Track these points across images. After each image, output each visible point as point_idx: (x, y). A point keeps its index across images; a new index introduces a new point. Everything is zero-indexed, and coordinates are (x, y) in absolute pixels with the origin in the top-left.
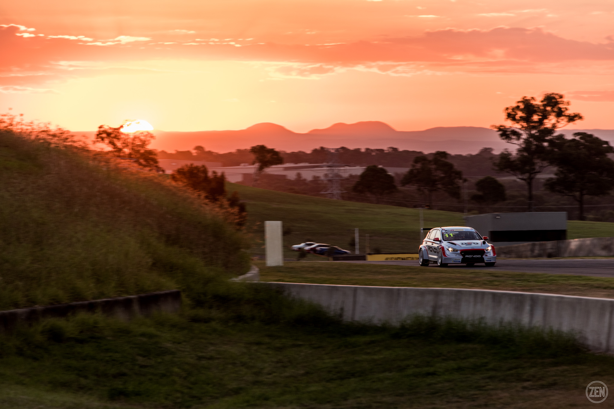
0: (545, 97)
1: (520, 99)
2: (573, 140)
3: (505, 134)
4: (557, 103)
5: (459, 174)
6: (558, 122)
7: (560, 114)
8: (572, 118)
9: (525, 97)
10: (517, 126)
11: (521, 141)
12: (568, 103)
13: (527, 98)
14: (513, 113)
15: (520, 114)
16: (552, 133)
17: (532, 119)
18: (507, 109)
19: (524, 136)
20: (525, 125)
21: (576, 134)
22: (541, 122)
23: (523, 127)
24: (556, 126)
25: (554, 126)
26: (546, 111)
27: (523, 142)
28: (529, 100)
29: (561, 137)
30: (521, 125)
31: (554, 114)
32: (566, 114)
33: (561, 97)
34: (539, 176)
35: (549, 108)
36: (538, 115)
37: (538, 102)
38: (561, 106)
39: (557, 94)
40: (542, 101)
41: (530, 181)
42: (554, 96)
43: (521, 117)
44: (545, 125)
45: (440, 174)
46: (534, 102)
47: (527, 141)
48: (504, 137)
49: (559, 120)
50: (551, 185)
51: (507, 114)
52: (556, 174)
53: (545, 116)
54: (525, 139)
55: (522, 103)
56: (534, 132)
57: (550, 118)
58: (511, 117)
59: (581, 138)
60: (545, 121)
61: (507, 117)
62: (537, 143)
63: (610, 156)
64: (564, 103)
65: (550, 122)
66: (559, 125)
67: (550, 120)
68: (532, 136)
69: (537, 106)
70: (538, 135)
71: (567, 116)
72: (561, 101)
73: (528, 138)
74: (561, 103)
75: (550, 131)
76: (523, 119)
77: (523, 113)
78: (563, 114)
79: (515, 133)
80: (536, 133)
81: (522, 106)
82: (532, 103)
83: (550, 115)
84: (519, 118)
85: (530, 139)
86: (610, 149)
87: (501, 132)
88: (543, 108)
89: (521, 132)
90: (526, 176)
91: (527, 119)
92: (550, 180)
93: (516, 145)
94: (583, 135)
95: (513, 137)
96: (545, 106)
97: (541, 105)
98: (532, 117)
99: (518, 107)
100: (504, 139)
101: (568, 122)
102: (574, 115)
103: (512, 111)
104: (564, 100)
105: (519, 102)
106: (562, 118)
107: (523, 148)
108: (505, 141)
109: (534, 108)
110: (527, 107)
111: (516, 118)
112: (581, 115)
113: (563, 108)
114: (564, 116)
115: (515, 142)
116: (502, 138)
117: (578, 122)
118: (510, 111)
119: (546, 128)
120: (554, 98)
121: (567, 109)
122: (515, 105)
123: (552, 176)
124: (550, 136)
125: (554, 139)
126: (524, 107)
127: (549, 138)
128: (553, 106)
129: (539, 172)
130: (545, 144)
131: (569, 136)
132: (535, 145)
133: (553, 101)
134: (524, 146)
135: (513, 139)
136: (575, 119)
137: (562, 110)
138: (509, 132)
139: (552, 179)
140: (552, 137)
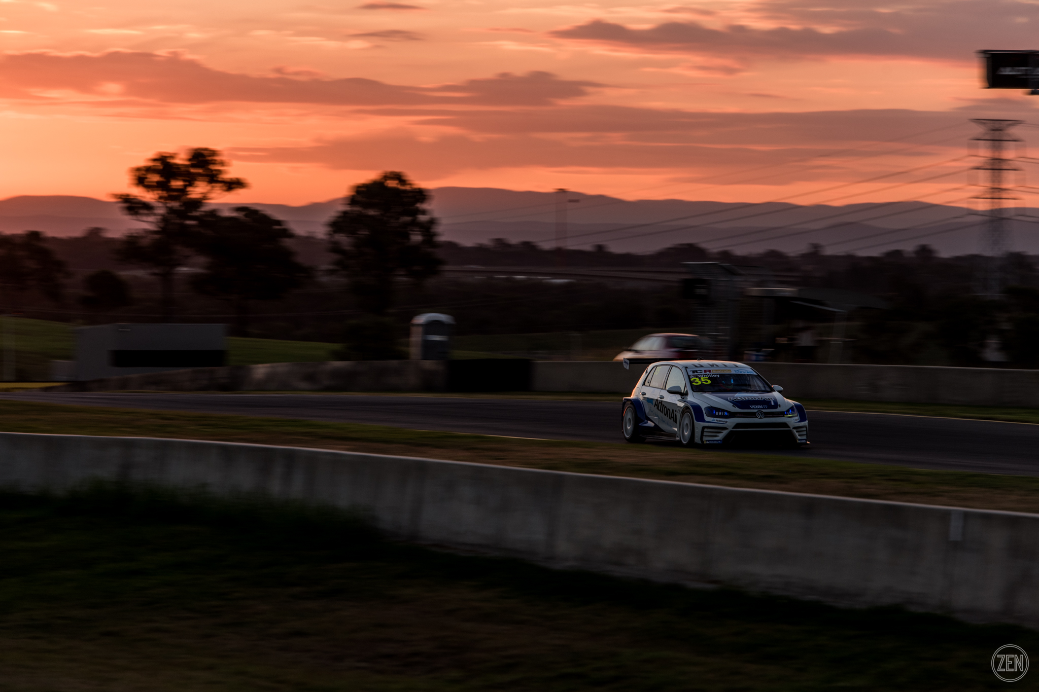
0: (192, 154)
1: (153, 155)
2: (233, 218)
3: (133, 207)
4: (209, 162)
6: (210, 191)
7: (213, 178)
8: (231, 186)
9: (163, 152)
10: (148, 197)
11: (155, 218)
12: (224, 163)
14: (146, 176)
15: (155, 178)
16: (200, 207)
17: (171, 186)
18: (135, 170)
19: (161, 209)
20: (165, 194)
21: (237, 209)
22: (183, 191)
23: (159, 198)
24: (206, 197)
25: (204, 197)
26: (192, 173)
27: (159, 219)
28: (166, 157)
29: (213, 213)
30: (156, 194)
31: (204, 179)
32: (219, 179)
33: (215, 154)
34: (181, 270)
35: (196, 171)
36: (184, 181)
37: (181, 160)
38: (213, 167)
39: (207, 150)
40: (190, 160)
41: (166, 277)
42: (205, 152)
43: (158, 182)
44: (188, 195)
46: (175, 161)
47: (165, 219)
48: (130, 212)
49: (211, 188)
50: (197, 284)
51: (135, 178)
52: (207, 268)
53: (191, 180)
54: (162, 215)
55: (160, 162)
56: (175, 204)
57: (195, 185)
58: (141, 180)
59: (246, 216)
60: (189, 189)
61: (136, 182)
62: (178, 221)
63: (287, 242)
64: (216, 162)
65: (198, 190)
66: (212, 195)
67: (196, 187)
68: (171, 210)
69: (177, 166)
70: (183, 208)
71: (224, 182)
72: (212, 160)
73: (168, 213)
74: (213, 162)
75: (197, 203)
76: (160, 186)
77: (162, 176)
78: (215, 179)
79: (147, 207)
80: (180, 206)
81: (158, 165)
82: (169, 162)
83: (195, 180)
84: (155, 184)
85: (170, 216)
86: (285, 233)
87: (126, 205)
88: (189, 169)
89: (155, 204)
90: (160, 270)
91: (164, 186)
92: (197, 276)
93: (147, 224)
94: (246, 211)
95: (143, 212)
96: (191, 166)
97: (184, 166)
98: (171, 182)
99: (150, 167)
100: (128, 214)
101: (225, 190)
102: (233, 181)
103: (143, 173)
104: (218, 158)
105: (155, 160)
106: (215, 185)
107: (160, 227)
108: (130, 217)
109: (175, 170)
110: (166, 167)
111: (146, 183)
112: (245, 181)
113: (217, 170)
114: (217, 182)
115: (147, 219)
116: (126, 212)
117: (239, 191)
118: (139, 173)
119: (191, 200)
120: (202, 155)
121: (222, 172)
122: (145, 164)
123: (201, 270)
124: (198, 211)
125: (203, 215)
126: (160, 167)
127: (196, 214)
128: (202, 167)
129: (179, 263)
130: (190, 223)
131: (225, 212)
132: (176, 224)
133: (200, 159)
134: (160, 225)
135: (143, 214)
136: (235, 186)
137: (216, 173)
138: (137, 204)
139: (200, 274)
140: (201, 213)
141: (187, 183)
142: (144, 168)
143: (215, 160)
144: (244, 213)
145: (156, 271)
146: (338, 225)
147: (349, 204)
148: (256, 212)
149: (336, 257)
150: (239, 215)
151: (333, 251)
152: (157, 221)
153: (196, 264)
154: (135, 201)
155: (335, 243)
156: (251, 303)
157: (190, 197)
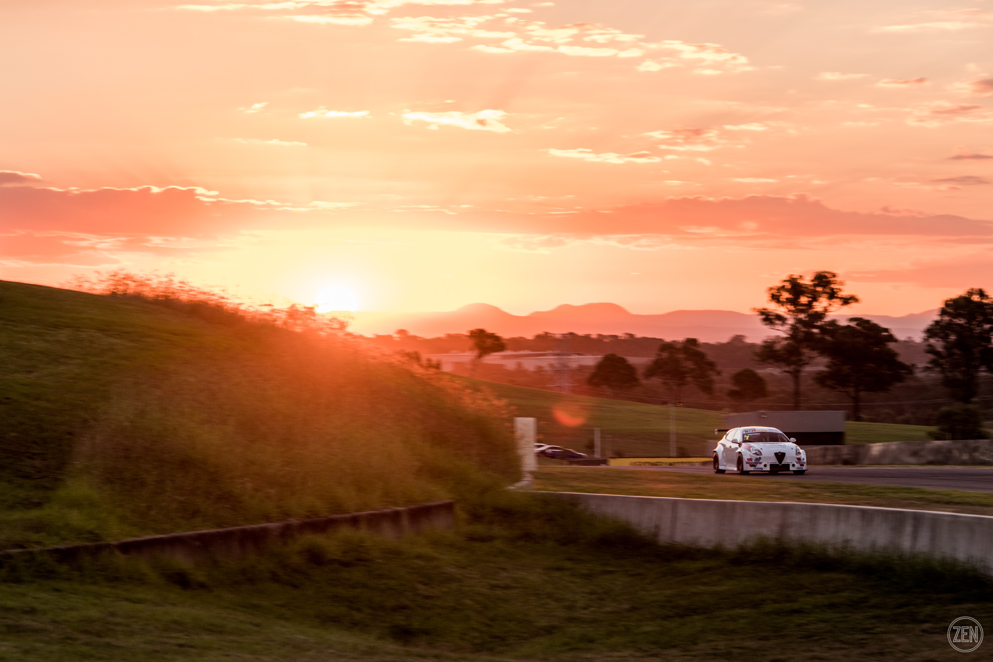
0: (816, 276)
1: (785, 277)
2: (848, 327)
3: (769, 318)
4: (829, 283)
5: (711, 365)
6: (830, 305)
7: (832, 295)
8: (846, 301)
9: (792, 275)
10: (782, 310)
11: (786, 327)
12: (842, 283)
13: (794, 277)
14: (778, 294)
15: (785, 295)
16: (823, 318)
17: (799, 302)
18: (771, 289)
19: (791, 321)
20: (792, 308)
21: (852, 320)
22: (810, 305)
23: (789, 311)
24: (827, 310)
25: (826, 310)
26: (816, 291)
27: (790, 328)
28: (796, 279)
29: (833, 323)
30: (787, 308)
31: (826, 295)
32: (839, 296)
33: (834, 276)
34: (808, 369)
35: (819, 289)
36: (808, 297)
37: (807, 281)
38: (833, 286)
39: (829, 273)
40: (812, 281)
41: (796, 374)
42: (826, 274)
43: (787, 299)
44: (813, 308)
45: (690, 365)
46: (801, 282)
47: (794, 328)
48: (767, 322)
49: (831, 303)
50: (821, 379)
51: (771, 295)
52: (828, 367)
53: (815, 298)
54: (791, 325)
55: (789, 283)
56: (802, 316)
57: (820, 301)
58: (775, 298)
59: (857, 325)
60: (815, 304)
61: (771, 299)
62: (805, 329)
63: (891, 345)
64: (837, 282)
65: (820, 305)
66: (831, 309)
67: (820, 302)
68: (799, 321)
69: (806, 286)
70: (807, 319)
71: (841, 298)
72: (833, 281)
73: (796, 323)
74: (834, 282)
75: (820, 316)
76: (789, 301)
77: (790, 294)
78: (836, 296)
79: (779, 318)
80: (805, 317)
81: (788, 285)
82: (799, 283)
83: (820, 297)
84: (785, 300)
85: (798, 325)
86: (891, 338)
87: (763, 317)
88: (813, 288)
89: (786, 316)
90: (791, 368)
91: (794, 302)
92: (820, 373)
93: (781, 332)
94: (860, 321)
95: (777, 322)
96: (815, 286)
97: (810, 285)
98: (799, 298)
99: (783, 287)
100: (766, 325)
101: (842, 305)
102: (848, 297)
103: (776, 291)
104: (838, 279)
105: (785, 281)
106: (834, 300)
107: (789, 335)
108: (768, 327)
109: (803, 289)
110: (795, 288)
111: (781, 300)
112: (857, 297)
113: (836, 289)
114: (837, 298)
115: (780, 328)
116: (764, 323)
117: (854, 305)
118: (774, 292)
119: (816, 312)
120: (825, 277)
121: (840, 290)
122: (780, 284)
123: (823, 368)
124: (821, 321)
125: (825, 325)
126: (790, 287)
127: (819, 323)
128: (824, 287)
129: (807, 364)
130: (815, 331)
131: (843, 323)
132: (803, 332)
133: (823, 280)
134: (790, 333)
135: (777, 324)
136: (850, 301)
137: (835, 290)
138: (772, 316)
139: (823, 371)
140: (823, 323)
141: (810, 299)
142: (776, 288)
143: (836, 281)
144: (855, 323)
145: (787, 369)
146: (931, 332)
147: (939, 315)
148: (868, 322)
149: (931, 357)
150: (853, 324)
151: (928, 352)
152: (788, 329)
153: (819, 364)
154: (771, 314)
155: (930, 346)
156: (862, 394)
157: (815, 310)
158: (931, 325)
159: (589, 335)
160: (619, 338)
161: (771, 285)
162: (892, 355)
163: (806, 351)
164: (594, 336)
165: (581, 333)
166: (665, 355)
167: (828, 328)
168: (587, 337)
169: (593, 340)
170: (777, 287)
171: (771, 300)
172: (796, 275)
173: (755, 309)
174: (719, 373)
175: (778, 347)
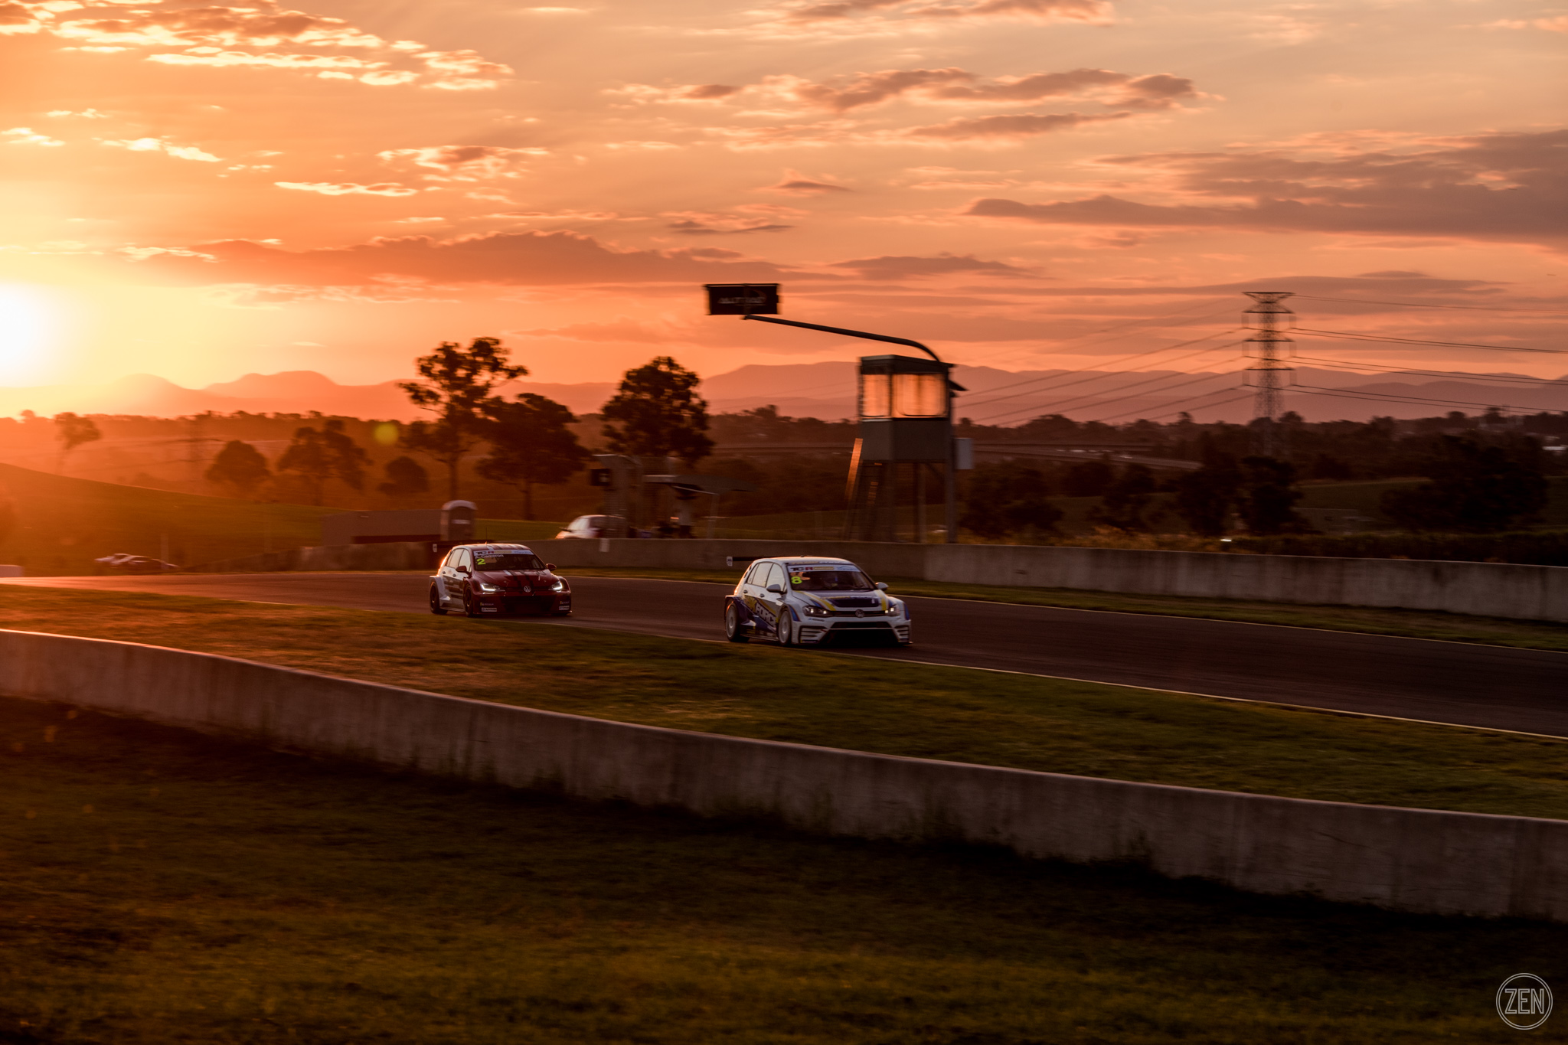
0: (476, 343)
1: (438, 345)
2: (517, 404)
3: (418, 395)
4: (492, 351)
5: (360, 452)
6: (493, 378)
7: (496, 366)
8: (513, 373)
9: (446, 342)
10: (434, 386)
11: (440, 407)
12: (506, 352)
13: (449, 344)
14: (430, 366)
15: (438, 368)
16: (485, 394)
17: (455, 375)
18: (420, 360)
19: (445, 397)
20: (446, 382)
21: (521, 396)
22: (468, 379)
23: (443, 385)
24: (490, 384)
26: (475, 362)
27: (445, 407)
28: (451, 347)
29: (498, 400)
30: (441, 383)
31: (487, 367)
32: (504, 367)
33: (497, 342)
34: (467, 457)
35: (480, 359)
36: (467, 369)
37: (464, 348)
38: (496, 355)
39: (491, 339)
40: (470, 349)
41: (452, 463)
42: (488, 341)
43: (441, 372)
44: (473, 382)
45: (333, 452)
46: (459, 351)
47: (450, 408)
48: (417, 401)
49: (495, 376)
50: (484, 469)
51: (420, 368)
52: (492, 454)
53: (474, 369)
54: (446, 404)
55: (442, 352)
56: (459, 393)
57: (481, 373)
58: (425, 370)
59: (528, 402)
60: (474, 377)
61: (420, 371)
62: (464, 409)
63: (570, 427)
65: (482, 378)
66: (495, 383)
67: (480, 375)
68: (456, 399)
69: (463, 356)
70: (465, 396)
71: (506, 370)
72: (496, 349)
73: (451, 401)
74: (498, 350)
75: (482, 391)
76: (442, 374)
77: (444, 366)
78: (500, 367)
79: (433, 395)
80: (463, 394)
81: (441, 355)
82: (455, 352)
83: (480, 368)
84: (438, 373)
85: (455, 404)
86: (570, 417)
87: (412, 394)
88: (471, 358)
89: (439, 392)
90: (447, 456)
91: (448, 374)
92: (483, 461)
93: (431, 414)
94: (530, 397)
95: (429, 400)
96: (474, 355)
97: (468, 354)
98: (456, 371)
99: (436, 357)
100: (416, 403)
101: (508, 378)
102: (516, 369)
103: (427, 362)
104: (502, 346)
105: (439, 350)
106: (498, 372)
107: (444, 416)
108: (418, 406)
109: (459, 359)
110: (449, 356)
111: (433, 372)
112: (526, 369)
113: (500, 359)
114: (501, 369)
115: (432, 407)
116: (413, 401)
117: (522, 378)
118: (424, 363)
119: (477, 388)
120: (487, 344)
121: (505, 359)
122: (430, 353)
123: (489, 457)
124: (483, 398)
125: (488, 402)
126: (444, 357)
127: (479, 402)
128: (485, 356)
129: (465, 450)
130: (476, 410)
131: (510, 399)
132: (461, 412)
133: (485, 350)
134: (446, 413)
135: (428, 403)
136: (518, 374)
137: (499, 361)
138: (423, 392)
139: (486, 460)
140: (485, 400)
141: (469, 372)
143: (500, 349)
144: (526, 399)
145: (440, 456)
146: (611, 410)
147: (620, 389)
148: (541, 398)
149: (610, 440)
150: (522, 401)
151: (606, 434)
152: (443, 409)
153: (481, 450)
154: (421, 390)
155: (608, 427)
156: (535, 486)
157: (475, 384)
158: (610, 402)
159: (264, 414)
160: (303, 417)
161: (420, 356)
162: (571, 438)
163: (465, 436)
164: (270, 415)
165: (253, 411)
166: (302, 442)
167: (493, 406)
168: (261, 417)
169: (269, 420)
170: (428, 357)
171: (421, 374)
172: (451, 341)
173: (401, 384)
174: (370, 463)
175: (429, 431)
